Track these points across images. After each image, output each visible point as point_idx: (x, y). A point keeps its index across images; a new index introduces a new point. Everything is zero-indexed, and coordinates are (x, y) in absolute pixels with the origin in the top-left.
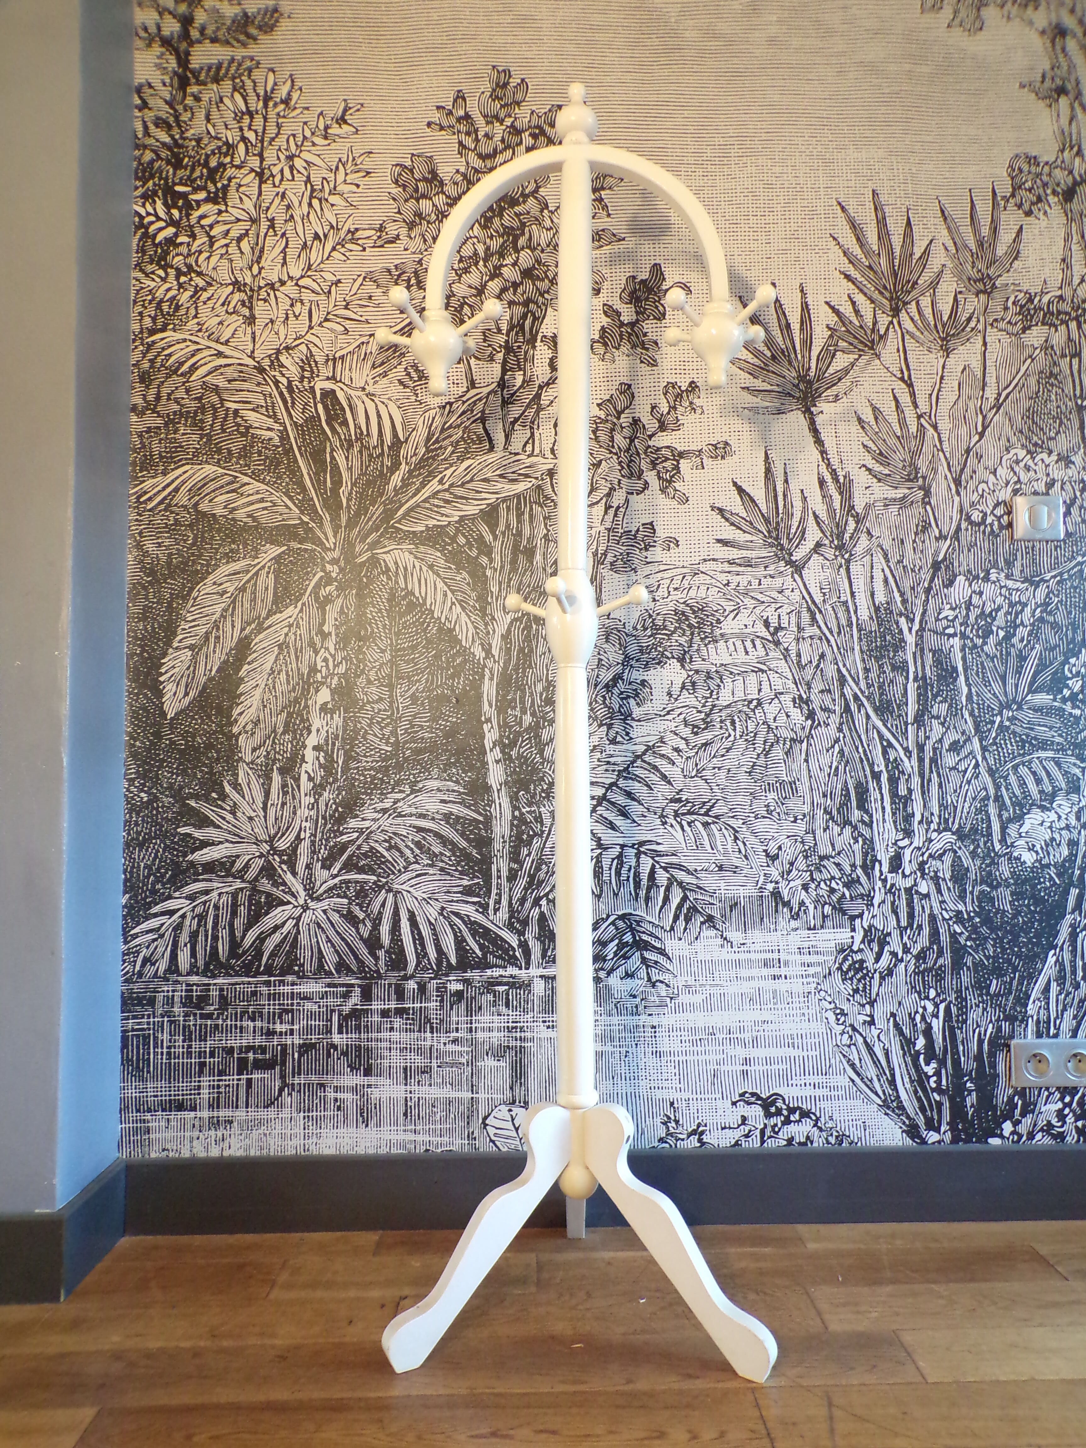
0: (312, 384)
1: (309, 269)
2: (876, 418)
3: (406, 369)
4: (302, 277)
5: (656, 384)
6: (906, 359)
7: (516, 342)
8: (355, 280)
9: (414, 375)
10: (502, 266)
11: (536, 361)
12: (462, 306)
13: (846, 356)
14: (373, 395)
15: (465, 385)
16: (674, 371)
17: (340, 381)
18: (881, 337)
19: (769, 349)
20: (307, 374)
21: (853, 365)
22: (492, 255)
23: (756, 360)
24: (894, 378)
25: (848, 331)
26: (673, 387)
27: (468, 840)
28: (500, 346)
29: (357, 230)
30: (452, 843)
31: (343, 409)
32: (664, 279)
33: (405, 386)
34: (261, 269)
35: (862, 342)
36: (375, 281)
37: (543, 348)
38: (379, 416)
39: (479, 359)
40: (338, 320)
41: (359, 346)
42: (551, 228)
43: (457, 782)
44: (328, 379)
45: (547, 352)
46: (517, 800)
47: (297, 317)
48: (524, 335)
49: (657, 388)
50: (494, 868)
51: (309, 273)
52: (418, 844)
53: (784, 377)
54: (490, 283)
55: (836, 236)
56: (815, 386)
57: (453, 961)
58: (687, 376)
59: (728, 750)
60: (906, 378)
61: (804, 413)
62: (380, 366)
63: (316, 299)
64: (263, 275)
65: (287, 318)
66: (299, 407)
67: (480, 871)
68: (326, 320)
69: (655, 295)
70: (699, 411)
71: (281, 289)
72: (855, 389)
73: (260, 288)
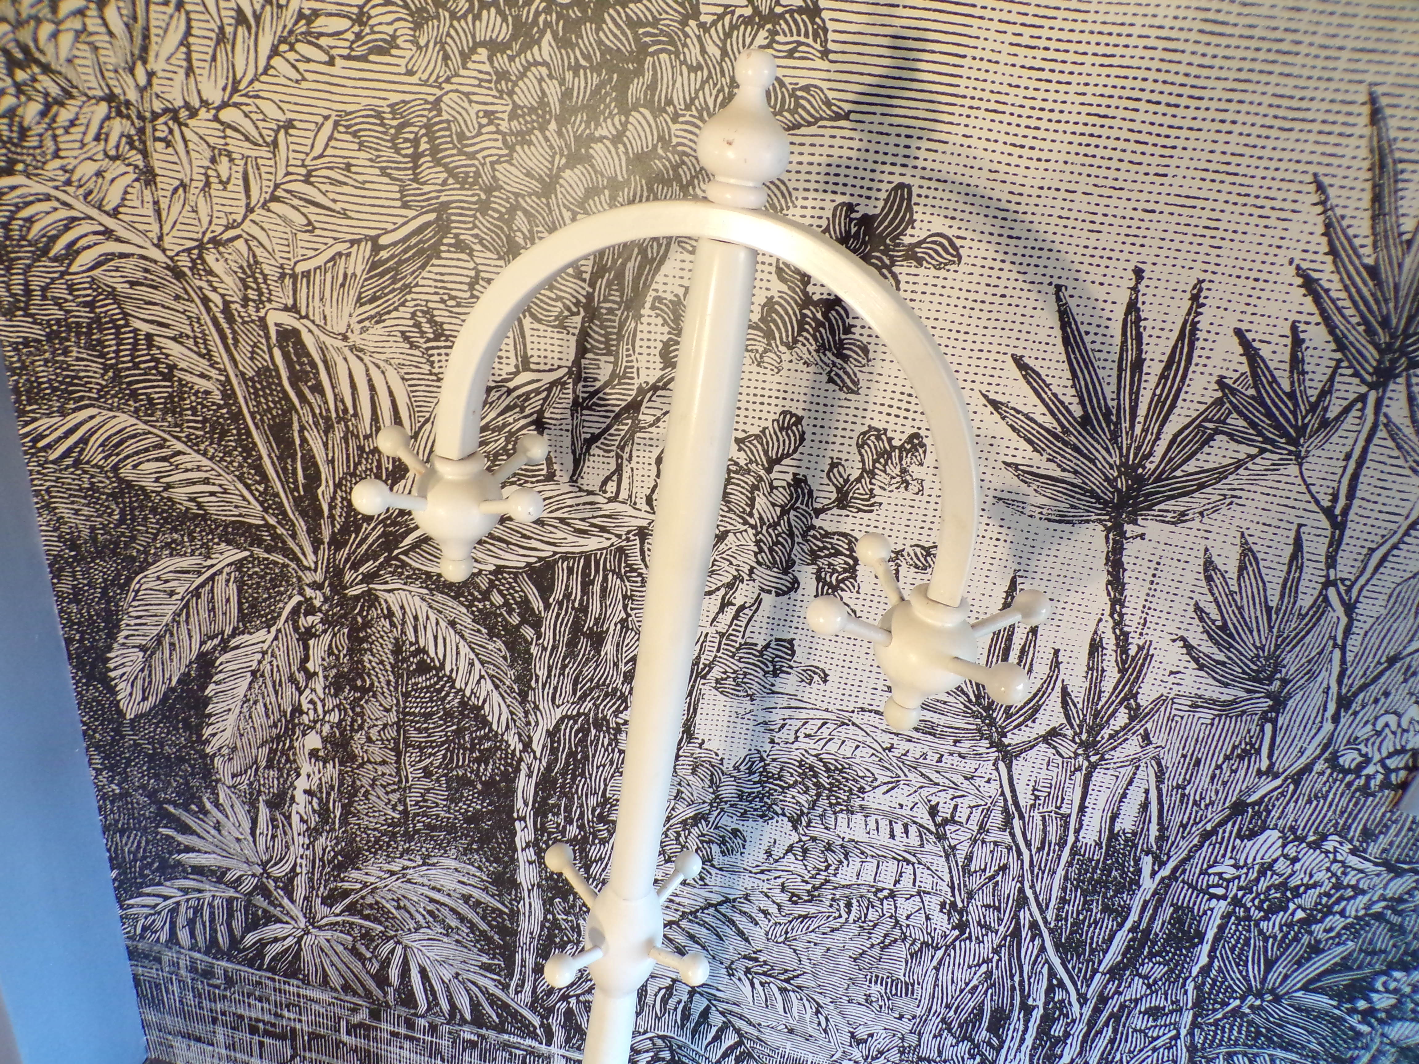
0: (262, 314)
1: (235, 90)
2: (1242, 569)
3: (414, 314)
4: (224, 105)
5: (849, 426)
6: (1355, 477)
7: (606, 300)
8: (320, 127)
9: (426, 327)
10: (592, 139)
11: (638, 343)
12: (513, 210)
13: (1233, 445)
14: (361, 350)
15: (513, 361)
16: (886, 409)
17: (307, 317)
18: (1324, 423)
19: (1082, 402)
20: (252, 294)
21: (1239, 464)
22: (575, 111)
23: (1049, 418)
24: (1313, 507)
25: (1259, 399)
26: (878, 438)
27: (489, 924)
28: (577, 304)
29: (316, 13)
30: (470, 921)
31: (313, 365)
32: (912, 222)
33: (412, 346)
34: (151, 75)
35: (1278, 426)
36: (354, 134)
37: (653, 320)
38: (372, 388)
39: (539, 321)
40: (296, 202)
41: (333, 259)
42: (699, 67)
43: (479, 868)
44: (286, 309)
45: (660, 329)
46: (552, 904)
47: (225, 184)
48: (622, 290)
49: (847, 433)
50: (518, 957)
51: (236, 99)
52: (431, 913)
53: (1092, 461)
54: (567, 174)
55: (1326, 181)
56: (1148, 489)
57: (468, 1016)
58: (909, 423)
59: (833, 930)
60: (1337, 511)
61: (1108, 530)
62: (371, 301)
63: (254, 154)
64: (156, 89)
65: (208, 184)
66: (245, 348)
67: (502, 955)
68: (274, 198)
69: (885, 253)
70: (914, 487)
71: (191, 122)
72: (1224, 510)
73: (155, 116)
